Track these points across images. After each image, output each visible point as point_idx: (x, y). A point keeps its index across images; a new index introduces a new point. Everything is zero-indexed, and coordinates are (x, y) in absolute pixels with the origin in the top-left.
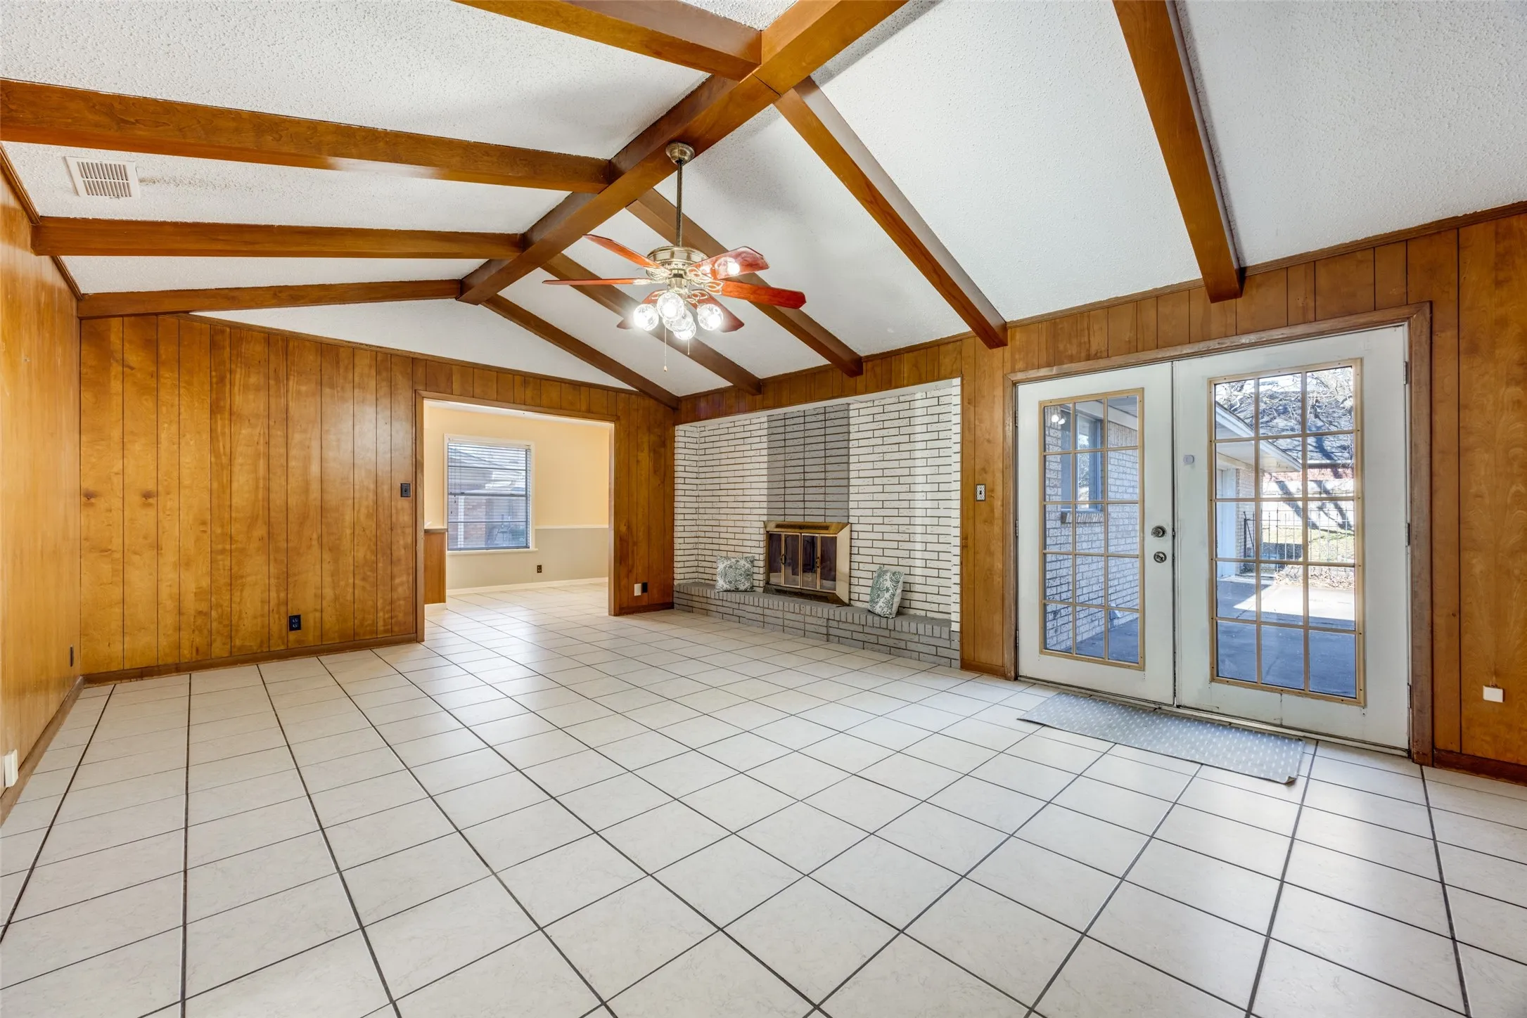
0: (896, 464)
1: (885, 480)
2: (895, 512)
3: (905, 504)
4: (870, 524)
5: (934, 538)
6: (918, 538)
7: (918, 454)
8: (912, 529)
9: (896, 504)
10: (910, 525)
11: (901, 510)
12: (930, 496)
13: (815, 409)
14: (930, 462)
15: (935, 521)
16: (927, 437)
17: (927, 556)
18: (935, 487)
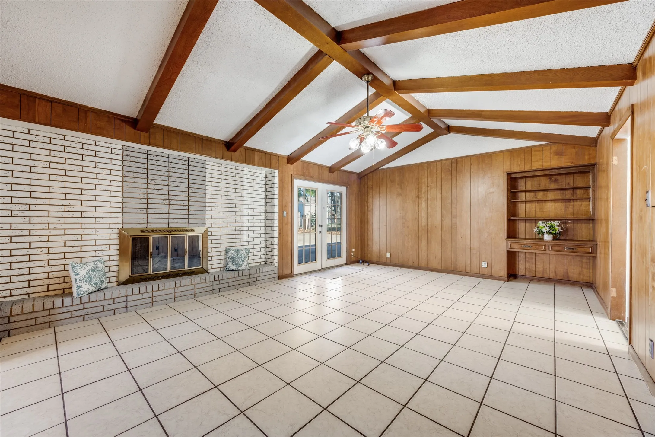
0: (234, 198)
1: (228, 205)
2: (234, 221)
3: (239, 217)
4: (219, 227)
5: (252, 232)
6: (245, 232)
7: (245, 195)
8: (242, 228)
9: (234, 217)
10: (241, 227)
11: (237, 220)
12: (250, 214)
13: (179, 156)
14: (250, 199)
15: (252, 225)
16: (249, 188)
17: (249, 240)
18: (252, 210)
